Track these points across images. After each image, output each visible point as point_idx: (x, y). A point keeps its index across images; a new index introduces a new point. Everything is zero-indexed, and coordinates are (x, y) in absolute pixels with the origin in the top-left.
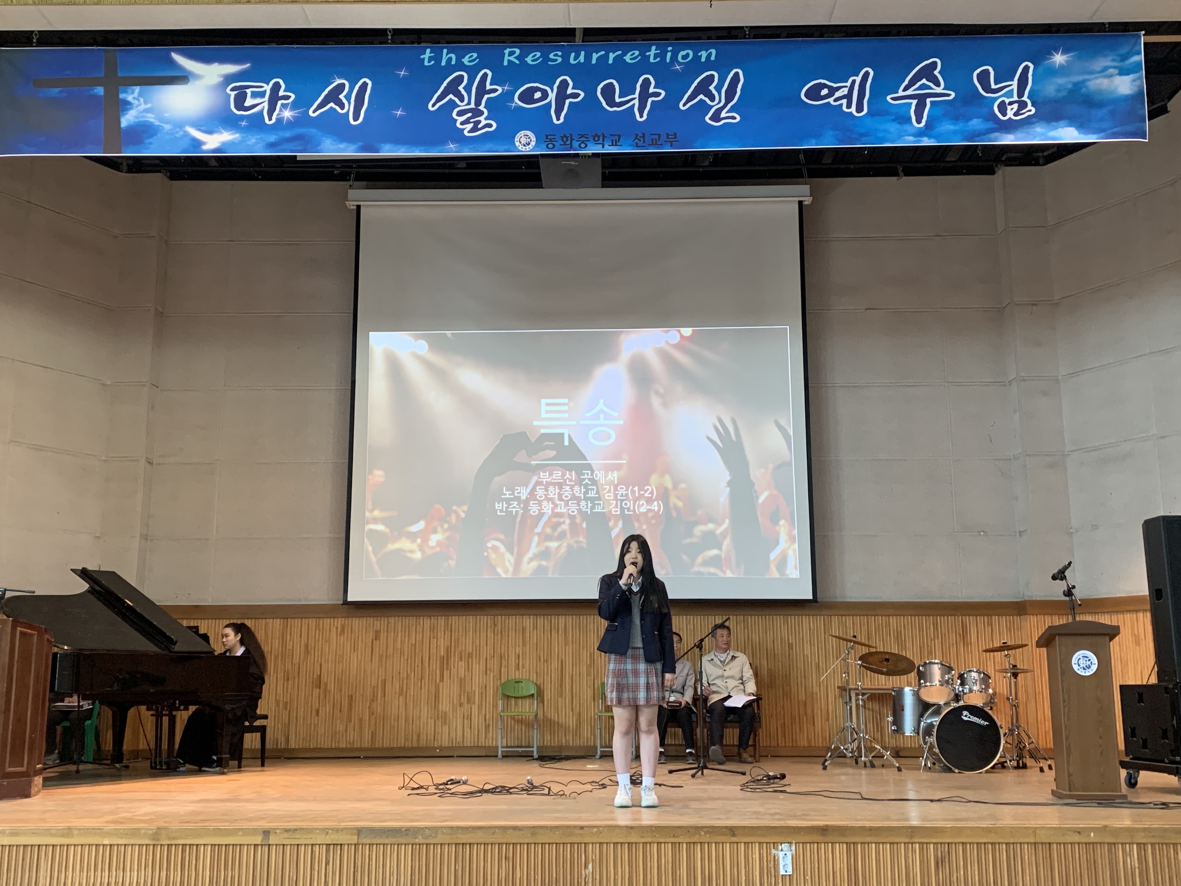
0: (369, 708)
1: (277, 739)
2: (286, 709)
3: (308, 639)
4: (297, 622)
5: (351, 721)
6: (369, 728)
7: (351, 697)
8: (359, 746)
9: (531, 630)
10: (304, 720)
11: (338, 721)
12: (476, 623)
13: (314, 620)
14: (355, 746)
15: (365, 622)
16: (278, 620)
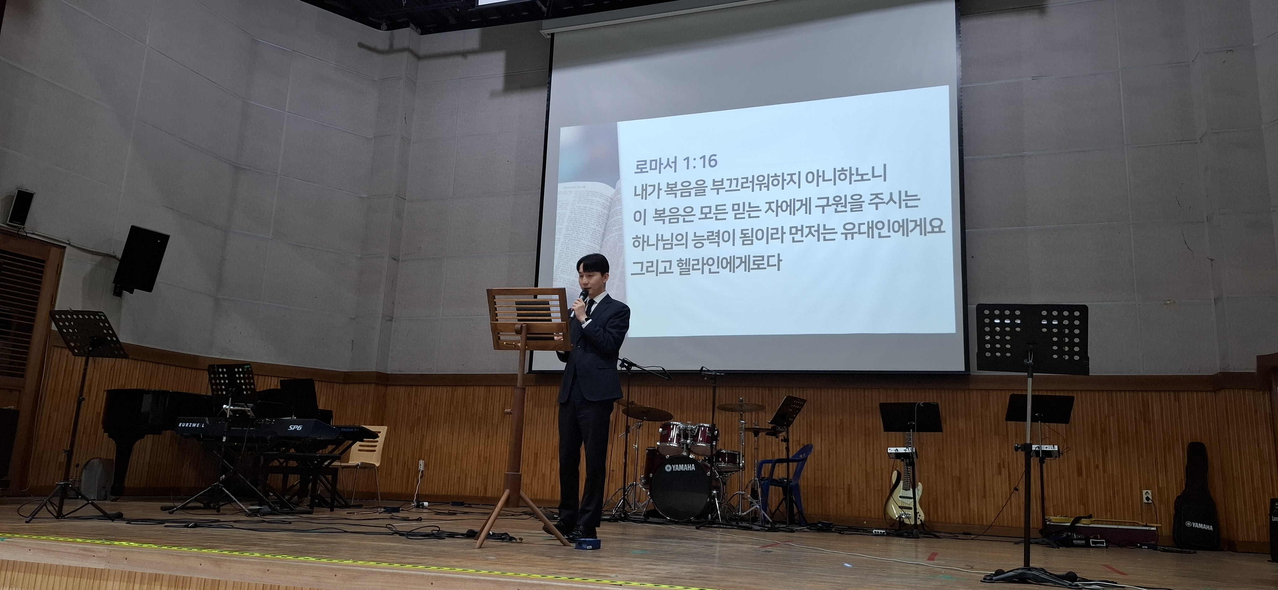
0: (551, 464)
1: (478, 488)
2: (486, 463)
3: (505, 404)
4: (497, 389)
5: (535, 476)
6: (550, 483)
7: (536, 454)
8: (541, 498)
9: (689, 399)
10: (499, 473)
11: (526, 475)
12: (641, 393)
13: (510, 388)
14: (538, 498)
15: (549, 389)
16: (483, 388)
